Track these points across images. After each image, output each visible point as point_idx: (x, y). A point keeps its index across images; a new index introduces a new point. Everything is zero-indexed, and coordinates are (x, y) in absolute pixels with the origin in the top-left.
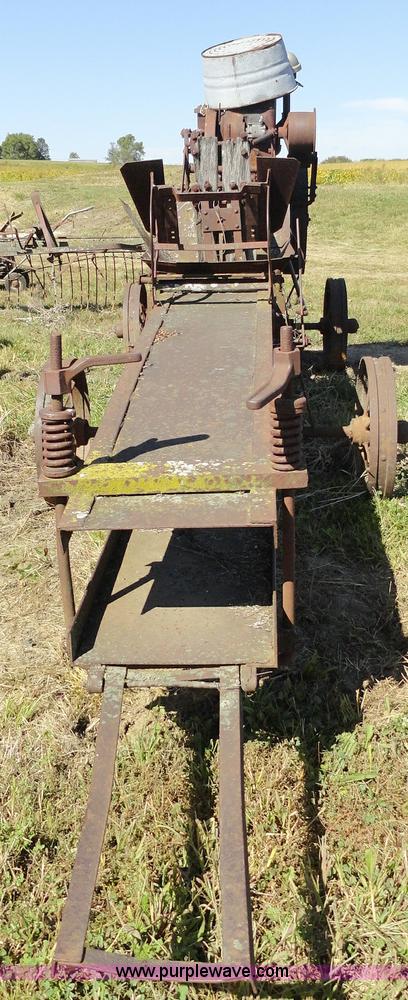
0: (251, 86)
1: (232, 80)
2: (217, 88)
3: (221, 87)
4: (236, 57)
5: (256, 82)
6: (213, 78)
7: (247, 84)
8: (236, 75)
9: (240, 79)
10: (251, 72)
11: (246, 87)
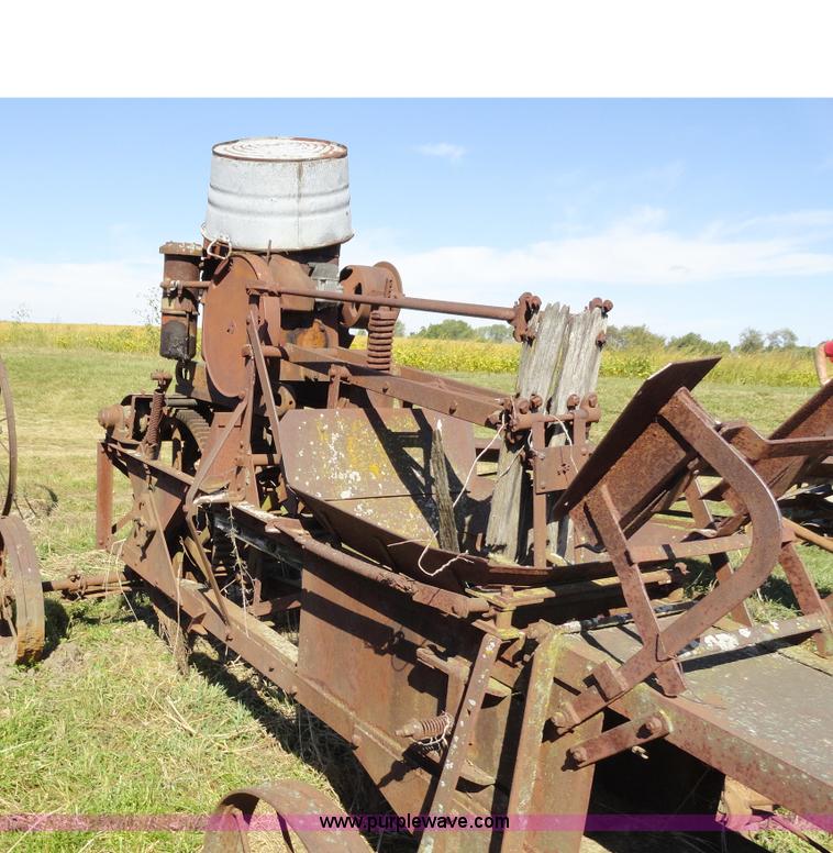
0: (318, 217)
1: (292, 204)
2: (259, 214)
3: (270, 214)
4: (305, 166)
5: (327, 210)
6: (256, 196)
7: (314, 212)
8: (300, 196)
9: (307, 203)
10: (322, 194)
11: (312, 218)
